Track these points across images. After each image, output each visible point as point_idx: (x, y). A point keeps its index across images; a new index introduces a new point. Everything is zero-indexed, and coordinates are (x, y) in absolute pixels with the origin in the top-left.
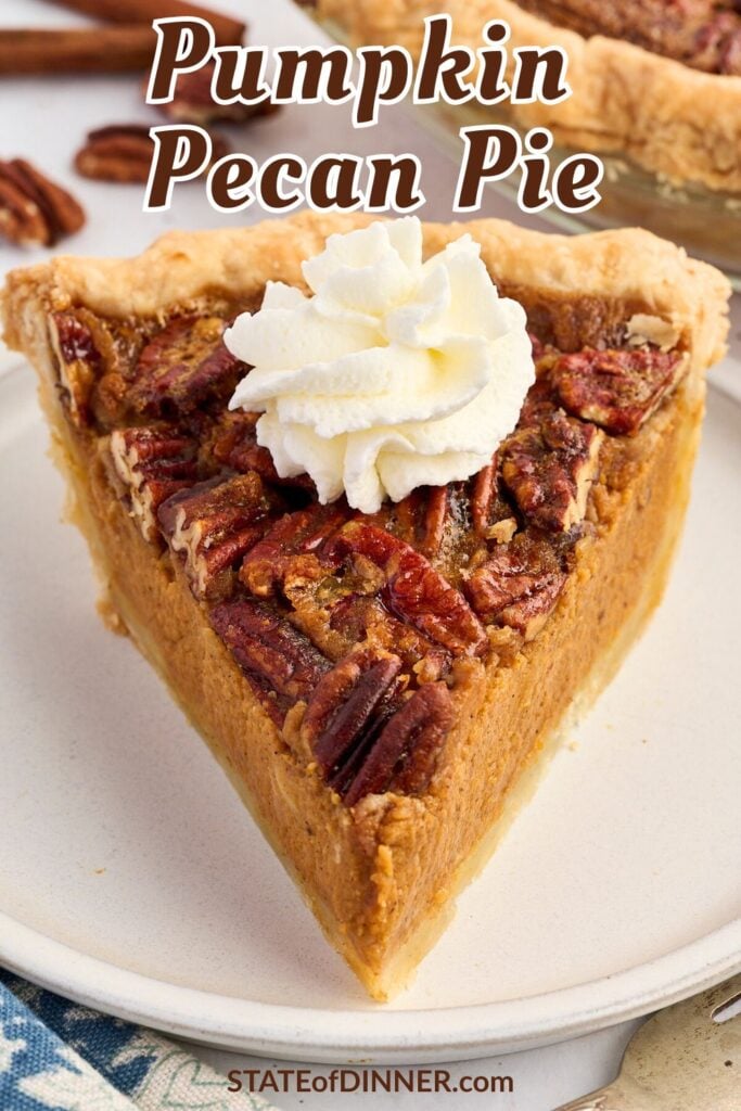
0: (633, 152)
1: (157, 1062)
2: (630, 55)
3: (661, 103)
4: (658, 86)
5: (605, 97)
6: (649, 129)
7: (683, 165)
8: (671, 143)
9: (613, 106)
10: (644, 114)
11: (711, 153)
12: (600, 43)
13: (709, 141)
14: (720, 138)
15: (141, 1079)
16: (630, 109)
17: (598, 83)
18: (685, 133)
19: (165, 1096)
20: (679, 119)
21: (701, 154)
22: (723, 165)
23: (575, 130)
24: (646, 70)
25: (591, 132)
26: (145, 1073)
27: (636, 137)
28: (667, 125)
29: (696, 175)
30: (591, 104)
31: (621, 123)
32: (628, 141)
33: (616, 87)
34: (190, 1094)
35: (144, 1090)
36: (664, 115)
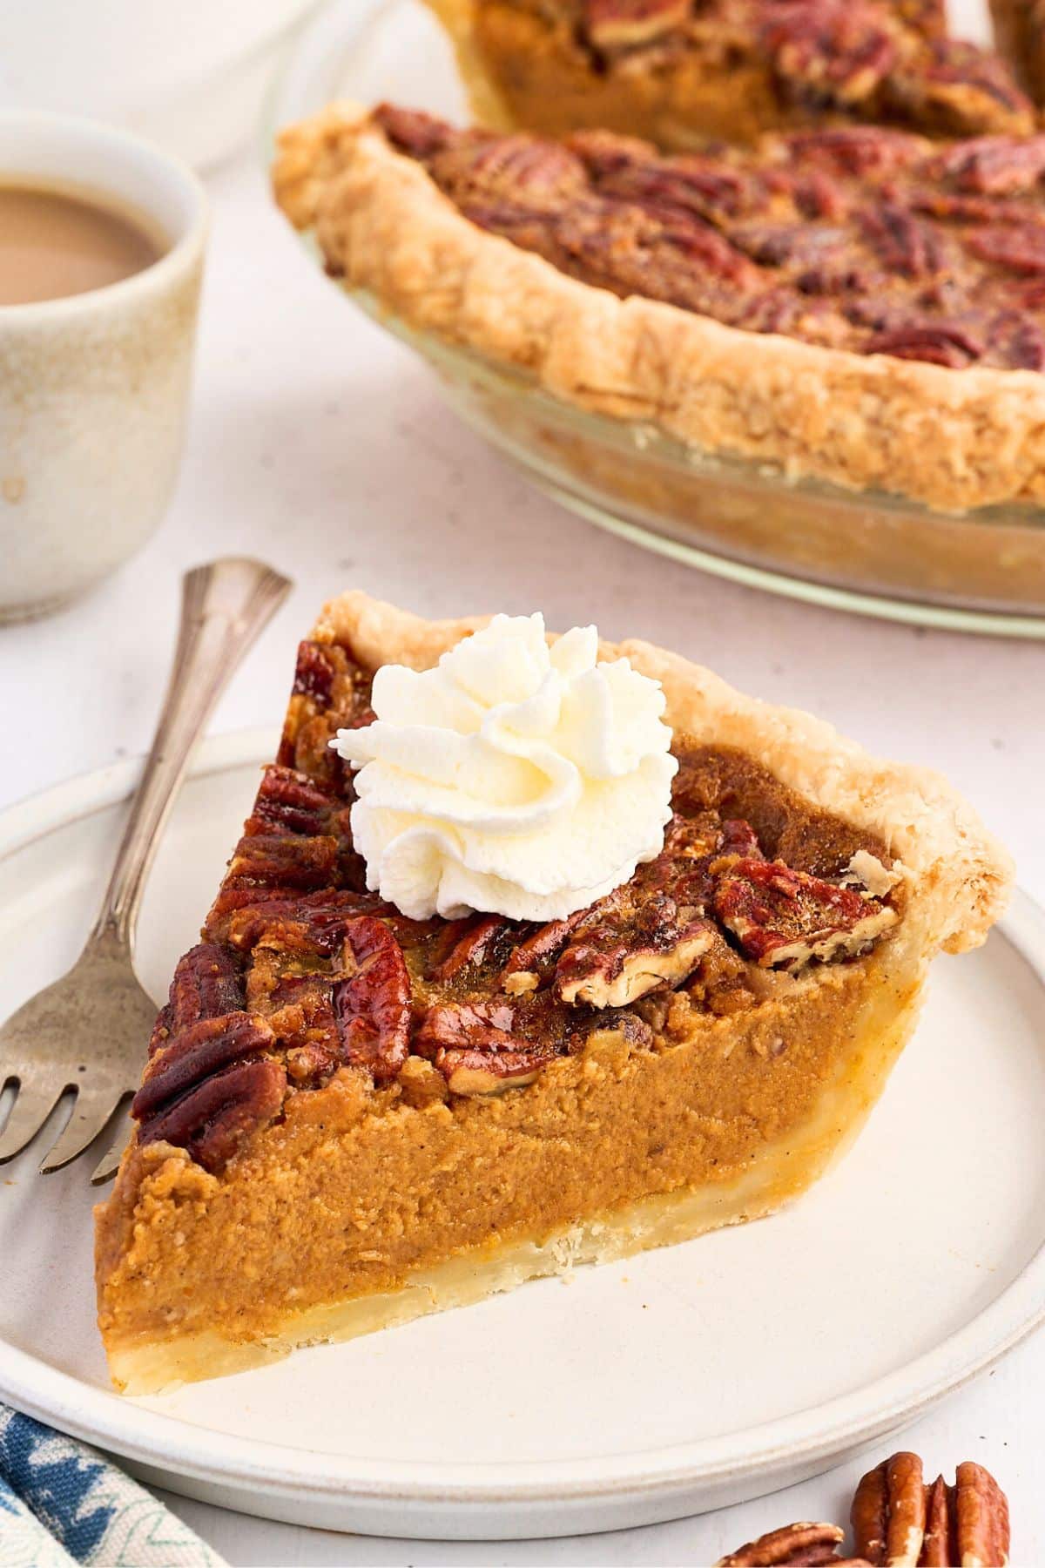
0: (666, 418)
1: (116, 1514)
2: (665, 315)
3: (692, 361)
4: (690, 343)
5: (636, 358)
6: (682, 390)
7: (715, 429)
8: (702, 404)
9: (644, 367)
10: (676, 370)
11: (746, 417)
12: (636, 303)
13: (744, 402)
14: (755, 400)
15: (100, 1536)
16: (662, 370)
17: (630, 344)
18: (717, 394)
19: (121, 1557)
20: (711, 378)
21: (735, 418)
22: (758, 429)
23: (603, 394)
24: (681, 330)
25: (621, 396)
26: (104, 1528)
27: (669, 400)
28: (699, 384)
29: (728, 440)
30: (622, 365)
31: (652, 387)
32: (661, 406)
33: (648, 348)
34: (143, 1555)
35: (102, 1549)
36: (696, 373)
